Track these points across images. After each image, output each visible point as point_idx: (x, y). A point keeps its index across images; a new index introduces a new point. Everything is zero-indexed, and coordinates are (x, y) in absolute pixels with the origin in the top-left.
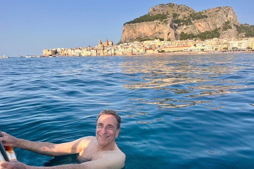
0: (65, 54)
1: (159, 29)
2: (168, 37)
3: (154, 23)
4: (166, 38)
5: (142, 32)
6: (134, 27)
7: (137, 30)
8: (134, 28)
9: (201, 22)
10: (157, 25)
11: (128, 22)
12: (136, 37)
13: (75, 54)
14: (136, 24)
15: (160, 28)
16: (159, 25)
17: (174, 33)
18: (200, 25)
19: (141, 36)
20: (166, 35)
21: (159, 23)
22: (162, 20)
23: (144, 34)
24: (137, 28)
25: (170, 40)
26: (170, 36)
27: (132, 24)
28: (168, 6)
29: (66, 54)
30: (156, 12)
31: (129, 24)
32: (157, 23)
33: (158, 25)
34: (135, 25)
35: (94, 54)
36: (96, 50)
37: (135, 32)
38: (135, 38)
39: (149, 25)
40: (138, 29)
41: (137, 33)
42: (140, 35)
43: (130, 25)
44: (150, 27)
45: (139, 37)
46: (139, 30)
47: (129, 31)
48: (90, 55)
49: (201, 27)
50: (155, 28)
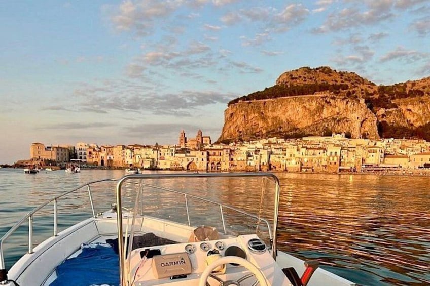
0: (102, 161)
1: (332, 111)
2: (362, 131)
3: (317, 98)
4: (356, 133)
5: (284, 118)
6: (262, 106)
7: (270, 114)
8: (262, 108)
9: (412, 104)
10: (326, 101)
11: (245, 97)
12: (266, 129)
13: (138, 161)
14: (266, 100)
15: (337, 110)
16: (332, 102)
17: (375, 122)
18: (410, 110)
19: (281, 127)
20: (357, 124)
21: (333, 98)
22: (337, 91)
23: (288, 123)
24: (270, 109)
25: (367, 136)
26: (367, 129)
27: (255, 101)
28: (320, 71)
29: (105, 162)
30: (298, 81)
31: (248, 101)
32: (326, 96)
33: (329, 102)
34: (265, 103)
35: (198, 165)
36: (205, 153)
37: (264, 119)
38: (264, 132)
39: (301, 102)
40: (273, 111)
41: (269, 121)
42: (278, 125)
43: (250, 103)
44: (305, 107)
45: (274, 130)
46: (275, 114)
47: (248, 115)
48: (185, 165)
49: (413, 113)
50: (320, 109)
